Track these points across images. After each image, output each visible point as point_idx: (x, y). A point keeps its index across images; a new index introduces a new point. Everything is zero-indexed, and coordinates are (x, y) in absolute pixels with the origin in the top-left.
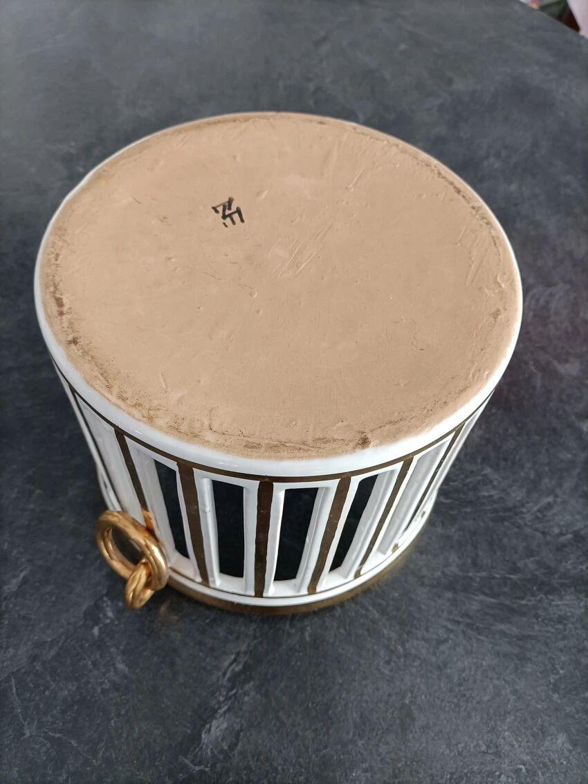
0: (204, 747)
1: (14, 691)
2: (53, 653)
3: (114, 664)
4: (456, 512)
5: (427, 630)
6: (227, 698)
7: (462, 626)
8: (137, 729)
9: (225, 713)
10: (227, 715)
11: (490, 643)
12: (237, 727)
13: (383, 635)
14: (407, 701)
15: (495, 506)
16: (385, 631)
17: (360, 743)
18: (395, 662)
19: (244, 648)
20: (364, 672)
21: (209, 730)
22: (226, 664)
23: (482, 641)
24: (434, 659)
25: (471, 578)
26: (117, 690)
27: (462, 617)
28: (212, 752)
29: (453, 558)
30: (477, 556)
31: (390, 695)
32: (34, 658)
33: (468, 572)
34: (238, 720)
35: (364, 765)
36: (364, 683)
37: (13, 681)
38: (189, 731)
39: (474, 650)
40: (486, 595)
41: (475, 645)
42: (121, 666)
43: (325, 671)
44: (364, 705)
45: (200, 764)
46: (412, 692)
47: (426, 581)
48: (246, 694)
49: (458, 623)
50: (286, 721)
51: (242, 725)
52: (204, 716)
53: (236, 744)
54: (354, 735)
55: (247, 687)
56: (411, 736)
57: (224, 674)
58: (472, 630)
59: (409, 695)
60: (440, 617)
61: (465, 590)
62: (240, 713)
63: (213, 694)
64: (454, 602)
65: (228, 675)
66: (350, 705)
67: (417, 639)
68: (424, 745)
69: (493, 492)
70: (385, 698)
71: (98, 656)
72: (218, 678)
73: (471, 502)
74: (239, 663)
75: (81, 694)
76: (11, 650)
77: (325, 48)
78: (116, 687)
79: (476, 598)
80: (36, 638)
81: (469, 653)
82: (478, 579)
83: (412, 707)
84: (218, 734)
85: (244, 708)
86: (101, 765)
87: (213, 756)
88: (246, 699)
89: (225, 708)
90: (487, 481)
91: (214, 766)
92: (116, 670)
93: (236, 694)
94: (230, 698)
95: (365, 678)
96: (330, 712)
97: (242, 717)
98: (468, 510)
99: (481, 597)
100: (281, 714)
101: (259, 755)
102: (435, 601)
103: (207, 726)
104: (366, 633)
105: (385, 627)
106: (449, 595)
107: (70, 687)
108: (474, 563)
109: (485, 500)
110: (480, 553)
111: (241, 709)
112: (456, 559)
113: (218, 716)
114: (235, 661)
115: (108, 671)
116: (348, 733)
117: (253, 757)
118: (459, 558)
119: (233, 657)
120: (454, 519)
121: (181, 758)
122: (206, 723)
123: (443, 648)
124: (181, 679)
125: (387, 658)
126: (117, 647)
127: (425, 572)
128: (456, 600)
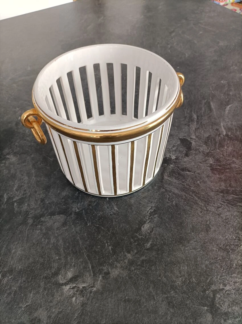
0: (142, 231)
1: (84, 213)
2: (95, 204)
3: (113, 208)
4: (223, 171)
5: (214, 204)
6: (149, 219)
7: (226, 203)
8: (121, 225)
9: (148, 222)
10: (149, 223)
11: (236, 208)
12: (153, 227)
13: (199, 204)
14: (208, 223)
15: (237, 169)
16: (200, 203)
17: (193, 234)
18: (203, 212)
19: (154, 205)
20: (193, 214)
21: (144, 227)
22: (148, 209)
23: (234, 208)
24: (217, 212)
25: (229, 190)
26: (115, 215)
27: (226, 201)
28: (145, 233)
29: (223, 184)
30: (231, 184)
31: (202, 221)
32: (89, 205)
33: (228, 188)
34: (153, 225)
35: (194, 240)
36: (193, 217)
37: (83, 211)
38: (137, 227)
39: (231, 210)
40: (234, 195)
41: (231, 209)
42: (116, 208)
43: (180, 213)
44: (194, 223)
45: (141, 236)
46: (210, 221)
47: (213, 190)
48: (155, 218)
49: (225, 202)
50: (168, 226)
51: (154, 226)
52: (142, 223)
53: (153, 231)
54: (191, 231)
55: (155, 216)
56: (210, 233)
57: (148, 212)
58: (230, 204)
59: (209, 221)
60: (219, 200)
61: (227, 193)
62: (153, 223)
63: (144, 217)
64: (223, 197)
65: (149, 212)
66: (189, 223)
67: (211, 206)
68: (214, 236)
69: (236, 166)
70: (200, 222)
71: (109, 205)
72: (146, 213)
73: (228, 168)
74: (152, 209)
75: (104, 215)
76: (83, 203)
77: (173, 34)
78: (114, 214)
79: (231, 196)
80: (90, 200)
81: (229, 211)
82: (231, 190)
83: (210, 225)
84: (147, 228)
85: (154, 222)
86: (111, 234)
87: (145, 234)
88: (155, 219)
89: (148, 221)
90: (234, 162)
91: (145, 237)
92: (114, 209)
93: (151, 218)
94: (150, 219)
95: (193, 216)
96: (183, 224)
97: (154, 224)
98: (227, 170)
99: (233, 195)
100: (166, 224)
101: (160, 235)
102: (216, 196)
103: (143, 226)
104: (193, 204)
105: (200, 202)
106: (222, 194)
107: (101, 213)
108: (230, 186)
109: (233, 168)
110: (232, 183)
111: (153, 222)
112: (224, 184)
113: (146, 223)
114: (151, 209)
115: (112, 209)
116: (188, 231)
117: (158, 235)
118: (225, 184)
119: (150, 208)
120: (223, 173)
121: (135, 234)
122: (143, 225)
123: (220, 209)
124: (135, 213)
125: (201, 211)
126: (114, 204)
127: (213, 187)
128: (224, 196)
